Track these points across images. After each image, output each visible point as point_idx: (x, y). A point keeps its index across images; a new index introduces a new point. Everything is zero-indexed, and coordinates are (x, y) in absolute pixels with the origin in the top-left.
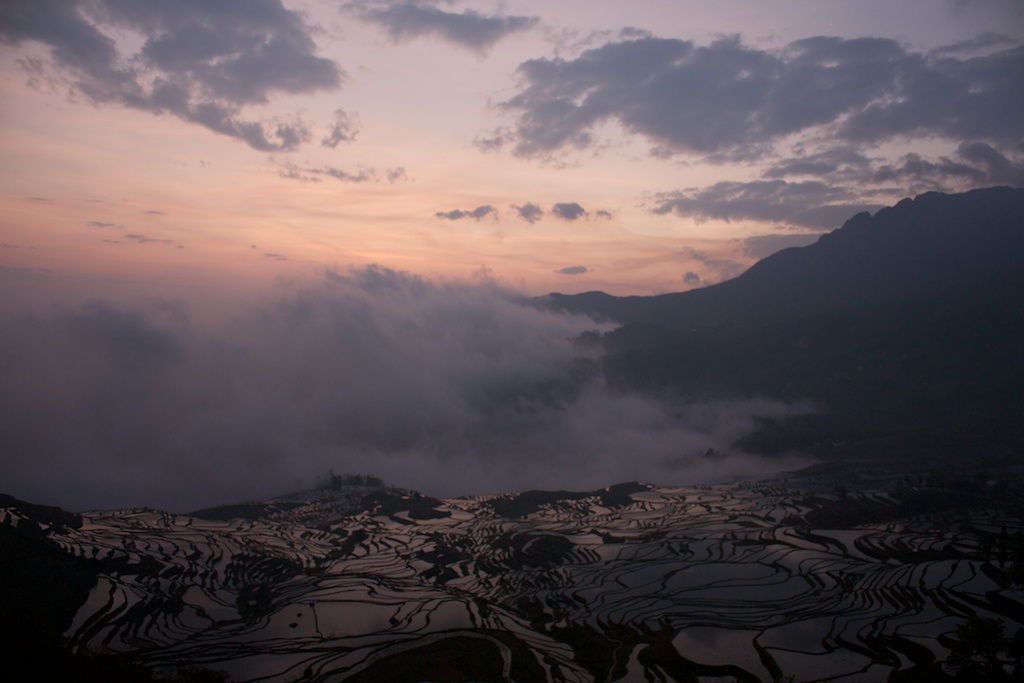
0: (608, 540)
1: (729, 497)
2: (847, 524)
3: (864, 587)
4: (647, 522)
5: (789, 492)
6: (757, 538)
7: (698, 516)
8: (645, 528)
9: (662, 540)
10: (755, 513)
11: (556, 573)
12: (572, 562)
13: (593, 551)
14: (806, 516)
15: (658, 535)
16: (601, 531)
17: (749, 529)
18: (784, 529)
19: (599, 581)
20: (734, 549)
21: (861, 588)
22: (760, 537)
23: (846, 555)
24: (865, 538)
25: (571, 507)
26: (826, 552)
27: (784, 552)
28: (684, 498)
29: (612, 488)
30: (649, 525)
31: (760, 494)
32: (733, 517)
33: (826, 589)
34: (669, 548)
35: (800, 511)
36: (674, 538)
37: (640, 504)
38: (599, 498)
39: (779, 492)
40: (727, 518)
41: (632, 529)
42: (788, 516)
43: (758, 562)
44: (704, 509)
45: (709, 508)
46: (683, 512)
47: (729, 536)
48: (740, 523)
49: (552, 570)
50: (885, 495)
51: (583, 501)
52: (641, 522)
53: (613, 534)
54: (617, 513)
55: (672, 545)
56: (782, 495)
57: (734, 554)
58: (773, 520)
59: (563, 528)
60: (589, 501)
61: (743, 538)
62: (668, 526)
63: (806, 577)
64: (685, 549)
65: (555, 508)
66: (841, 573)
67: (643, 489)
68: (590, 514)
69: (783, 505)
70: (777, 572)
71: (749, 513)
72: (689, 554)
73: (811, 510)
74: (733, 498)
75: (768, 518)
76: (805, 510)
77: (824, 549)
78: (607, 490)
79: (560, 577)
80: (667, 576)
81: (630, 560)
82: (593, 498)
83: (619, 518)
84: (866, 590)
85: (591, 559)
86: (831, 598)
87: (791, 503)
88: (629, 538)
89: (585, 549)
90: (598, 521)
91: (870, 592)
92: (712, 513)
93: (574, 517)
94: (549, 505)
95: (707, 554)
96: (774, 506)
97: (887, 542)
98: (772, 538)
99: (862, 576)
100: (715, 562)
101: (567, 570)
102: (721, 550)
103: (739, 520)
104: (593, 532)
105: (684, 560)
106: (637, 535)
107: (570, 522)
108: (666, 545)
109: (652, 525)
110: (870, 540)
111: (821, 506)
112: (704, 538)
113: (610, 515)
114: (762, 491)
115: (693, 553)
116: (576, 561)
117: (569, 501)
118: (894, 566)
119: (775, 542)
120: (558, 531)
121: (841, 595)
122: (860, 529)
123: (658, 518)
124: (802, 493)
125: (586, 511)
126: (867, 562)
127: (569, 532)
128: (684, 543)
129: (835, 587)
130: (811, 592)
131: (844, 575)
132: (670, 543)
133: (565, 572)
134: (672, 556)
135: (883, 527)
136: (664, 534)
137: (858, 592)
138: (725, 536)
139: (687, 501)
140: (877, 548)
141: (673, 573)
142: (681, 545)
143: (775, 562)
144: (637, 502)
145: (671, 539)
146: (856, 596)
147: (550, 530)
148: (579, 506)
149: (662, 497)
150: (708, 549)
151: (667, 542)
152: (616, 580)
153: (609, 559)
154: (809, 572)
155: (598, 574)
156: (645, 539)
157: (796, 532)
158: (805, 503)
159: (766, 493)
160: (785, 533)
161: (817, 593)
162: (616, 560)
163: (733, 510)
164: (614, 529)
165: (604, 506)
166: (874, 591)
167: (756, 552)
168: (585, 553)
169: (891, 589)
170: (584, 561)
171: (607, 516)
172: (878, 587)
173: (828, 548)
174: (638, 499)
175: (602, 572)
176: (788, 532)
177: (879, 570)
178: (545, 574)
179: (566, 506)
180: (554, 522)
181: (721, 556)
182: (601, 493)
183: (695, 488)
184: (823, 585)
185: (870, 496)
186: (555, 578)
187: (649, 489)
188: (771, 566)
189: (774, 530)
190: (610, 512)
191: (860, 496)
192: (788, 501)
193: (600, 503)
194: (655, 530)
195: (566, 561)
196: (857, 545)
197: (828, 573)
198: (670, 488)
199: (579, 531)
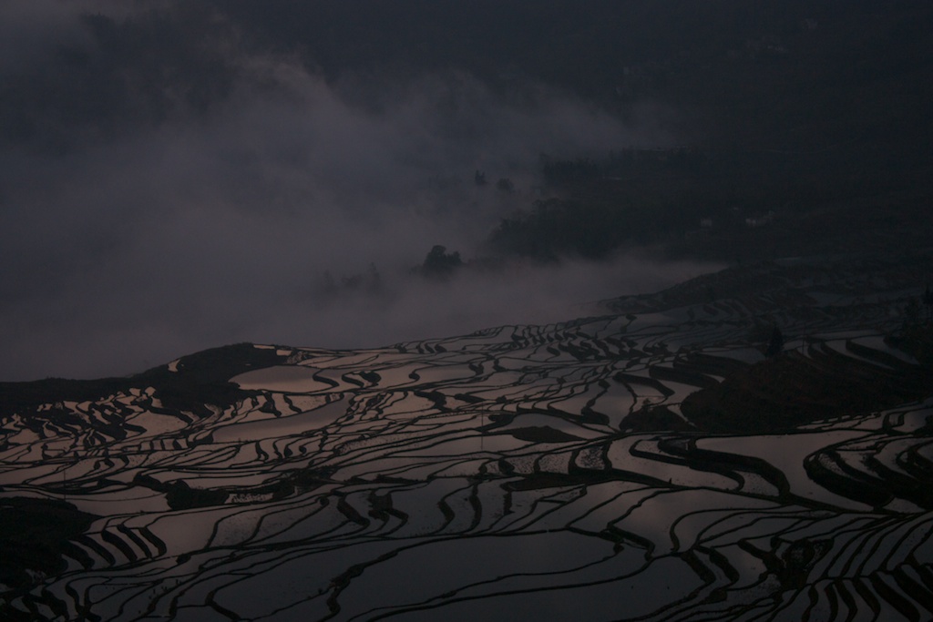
0: (182, 498)
1: (488, 366)
2: (784, 422)
3: (832, 573)
4: (281, 446)
5: (639, 347)
6: (566, 472)
7: (413, 422)
8: (280, 461)
9: (326, 489)
10: (556, 406)
11: (48, 598)
12: (88, 563)
13: (145, 531)
14: (684, 405)
15: (311, 477)
16: (163, 477)
17: (543, 447)
18: (631, 440)
19: (163, 609)
20: (508, 501)
21: (825, 576)
22: (572, 465)
23: (786, 497)
24: (831, 451)
25: (77, 420)
26: (737, 492)
27: (633, 498)
28: (374, 378)
29: (187, 363)
30: (288, 451)
31: (565, 356)
32: (501, 420)
33: (738, 585)
34: (344, 508)
35: (668, 393)
36: (355, 480)
37: (262, 400)
38: (150, 391)
39: (614, 349)
40: (487, 421)
41: (245, 468)
42: (638, 407)
43: (568, 528)
44: (425, 403)
45: (439, 400)
46: (372, 413)
47: (493, 468)
48: (518, 434)
49: (37, 592)
50: (877, 343)
51: (108, 402)
52: (263, 446)
53: (195, 483)
54: (201, 428)
55: (348, 500)
56: (623, 355)
57: (507, 511)
58: (603, 419)
59: (58, 477)
60: (127, 401)
61: (529, 471)
62: (336, 452)
63: (689, 557)
64: (383, 509)
65: (36, 428)
66: (776, 541)
67: (266, 359)
68: (130, 433)
69: (626, 380)
70: (618, 549)
71: (543, 405)
72: (394, 521)
73: (697, 389)
74: (499, 369)
75: (589, 417)
76: (682, 391)
77: (731, 484)
78: (173, 368)
79: (59, 608)
80: (342, 582)
81: (243, 547)
82: (135, 392)
83: (209, 440)
84: (838, 581)
85: (140, 554)
86: (753, 606)
87: (646, 374)
88: (240, 491)
89: (122, 528)
90: (152, 451)
91: (848, 585)
92: (446, 411)
93: (87, 446)
94: (17, 418)
95: (442, 518)
96: (605, 385)
97: (886, 457)
98: (601, 465)
99: (828, 545)
100: (461, 535)
101: (80, 587)
102: (475, 501)
103: (519, 423)
104: (142, 481)
105: (384, 537)
106: (256, 480)
107: (77, 459)
108: (334, 500)
109: (296, 452)
110: (843, 455)
111: (720, 379)
112: (431, 478)
113: (184, 434)
114: (571, 349)
115: (403, 516)
116: (99, 562)
117: (70, 405)
118: (902, 518)
119: (612, 474)
120: (46, 487)
121: (777, 596)
122: (818, 431)
123: (309, 434)
124: (672, 348)
125: (118, 427)
126: (841, 511)
127: (77, 487)
128: (380, 493)
129: (763, 577)
130: (704, 594)
131: (784, 547)
132: (343, 495)
133: (71, 592)
134: (351, 527)
135: (874, 423)
136: (326, 473)
137: (820, 588)
138: (483, 468)
139: (382, 385)
140: (864, 474)
141: (356, 571)
142: (372, 499)
143: (610, 525)
144: (253, 394)
145: (346, 483)
146: (813, 595)
147: (25, 485)
148: (98, 414)
149: (316, 378)
150: (443, 507)
151: (334, 492)
152: (210, 602)
153: (185, 552)
154: (698, 546)
155: (159, 589)
156: (278, 491)
157: (660, 447)
158: (678, 374)
159: (581, 354)
160: (633, 452)
161: (718, 596)
162: (207, 549)
163: (502, 400)
164: (198, 469)
165: (164, 411)
166: (856, 580)
167: (563, 503)
168: (124, 537)
169: (897, 573)
170: (120, 558)
171: (175, 437)
172: (867, 571)
173: (741, 481)
174: (256, 387)
175: (170, 583)
176: (638, 448)
177: (866, 527)
178: (18, 604)
179: (64, 420)
180: (35, 464)
181: (476, 522)
182: (156, 377)
183: (403, 351)
184: (732, 574)
185: (840, 347)
186: (46, 611)
187: (285, 358)
188: (602, 535)
189: (605, 444)
190: (183, 425)
191: (816, 347)
192: (640, 370)
193: (156, 403)
194: (303, 465)
195: (74, 564)
196: (814, 469)
197: (743, 544)
198: (338, 354)
199: (103, 482)
